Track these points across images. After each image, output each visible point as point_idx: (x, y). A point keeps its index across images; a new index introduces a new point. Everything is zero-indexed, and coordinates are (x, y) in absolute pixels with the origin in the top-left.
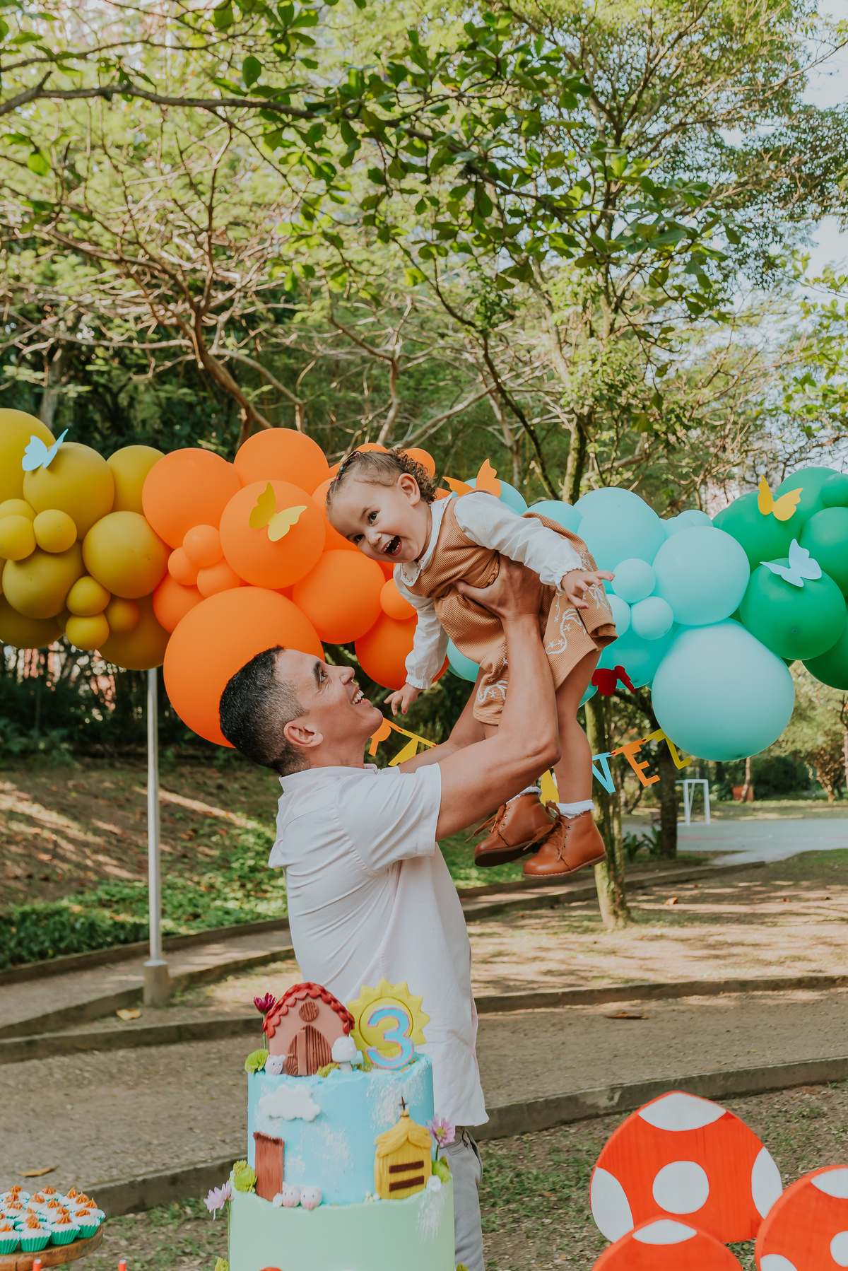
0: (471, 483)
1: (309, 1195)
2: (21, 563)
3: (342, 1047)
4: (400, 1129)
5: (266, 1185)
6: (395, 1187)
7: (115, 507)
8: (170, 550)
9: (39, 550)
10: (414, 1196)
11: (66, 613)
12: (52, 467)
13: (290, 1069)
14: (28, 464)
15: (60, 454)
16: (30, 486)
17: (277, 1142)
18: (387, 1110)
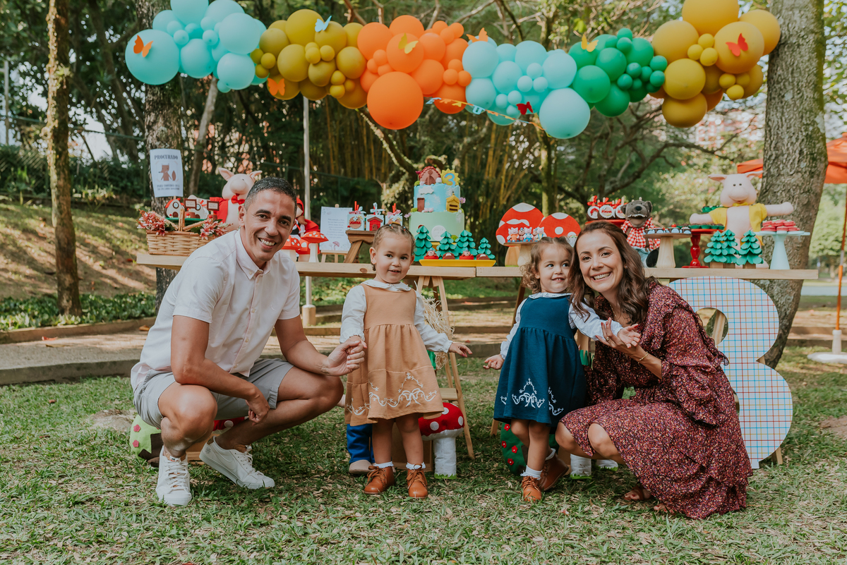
0: (477, 37)
1: (430, 209)
2: (315, 65)
3: (438, 180)
4: (452, 197)
5: (420, 209)
6: (451, 209)
7: (347, 45)
8: (367, 61)
9: (322, 60)
10: (455, 212)
11: (330, 84)
12: (326, 30)
13: (426, 183)
14: (317, 29)
15: (329, 25)
16: (317, 37)
17: (423, 199)
18: (449, 193)
